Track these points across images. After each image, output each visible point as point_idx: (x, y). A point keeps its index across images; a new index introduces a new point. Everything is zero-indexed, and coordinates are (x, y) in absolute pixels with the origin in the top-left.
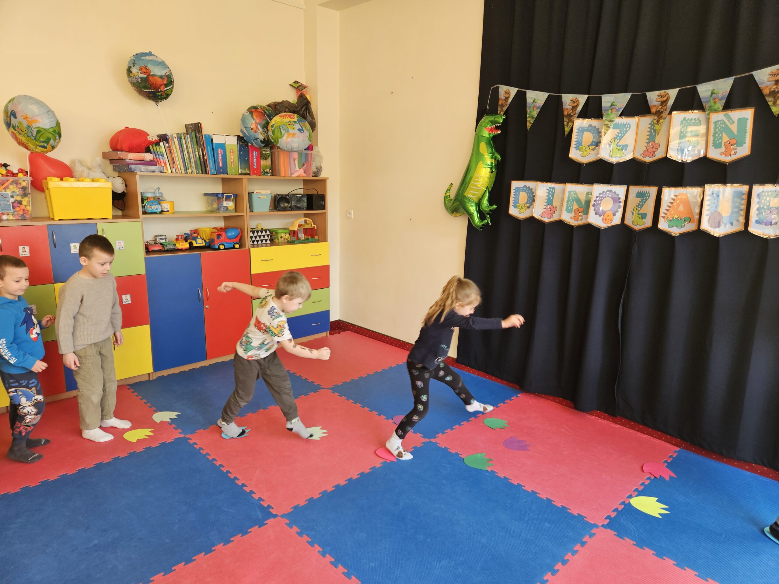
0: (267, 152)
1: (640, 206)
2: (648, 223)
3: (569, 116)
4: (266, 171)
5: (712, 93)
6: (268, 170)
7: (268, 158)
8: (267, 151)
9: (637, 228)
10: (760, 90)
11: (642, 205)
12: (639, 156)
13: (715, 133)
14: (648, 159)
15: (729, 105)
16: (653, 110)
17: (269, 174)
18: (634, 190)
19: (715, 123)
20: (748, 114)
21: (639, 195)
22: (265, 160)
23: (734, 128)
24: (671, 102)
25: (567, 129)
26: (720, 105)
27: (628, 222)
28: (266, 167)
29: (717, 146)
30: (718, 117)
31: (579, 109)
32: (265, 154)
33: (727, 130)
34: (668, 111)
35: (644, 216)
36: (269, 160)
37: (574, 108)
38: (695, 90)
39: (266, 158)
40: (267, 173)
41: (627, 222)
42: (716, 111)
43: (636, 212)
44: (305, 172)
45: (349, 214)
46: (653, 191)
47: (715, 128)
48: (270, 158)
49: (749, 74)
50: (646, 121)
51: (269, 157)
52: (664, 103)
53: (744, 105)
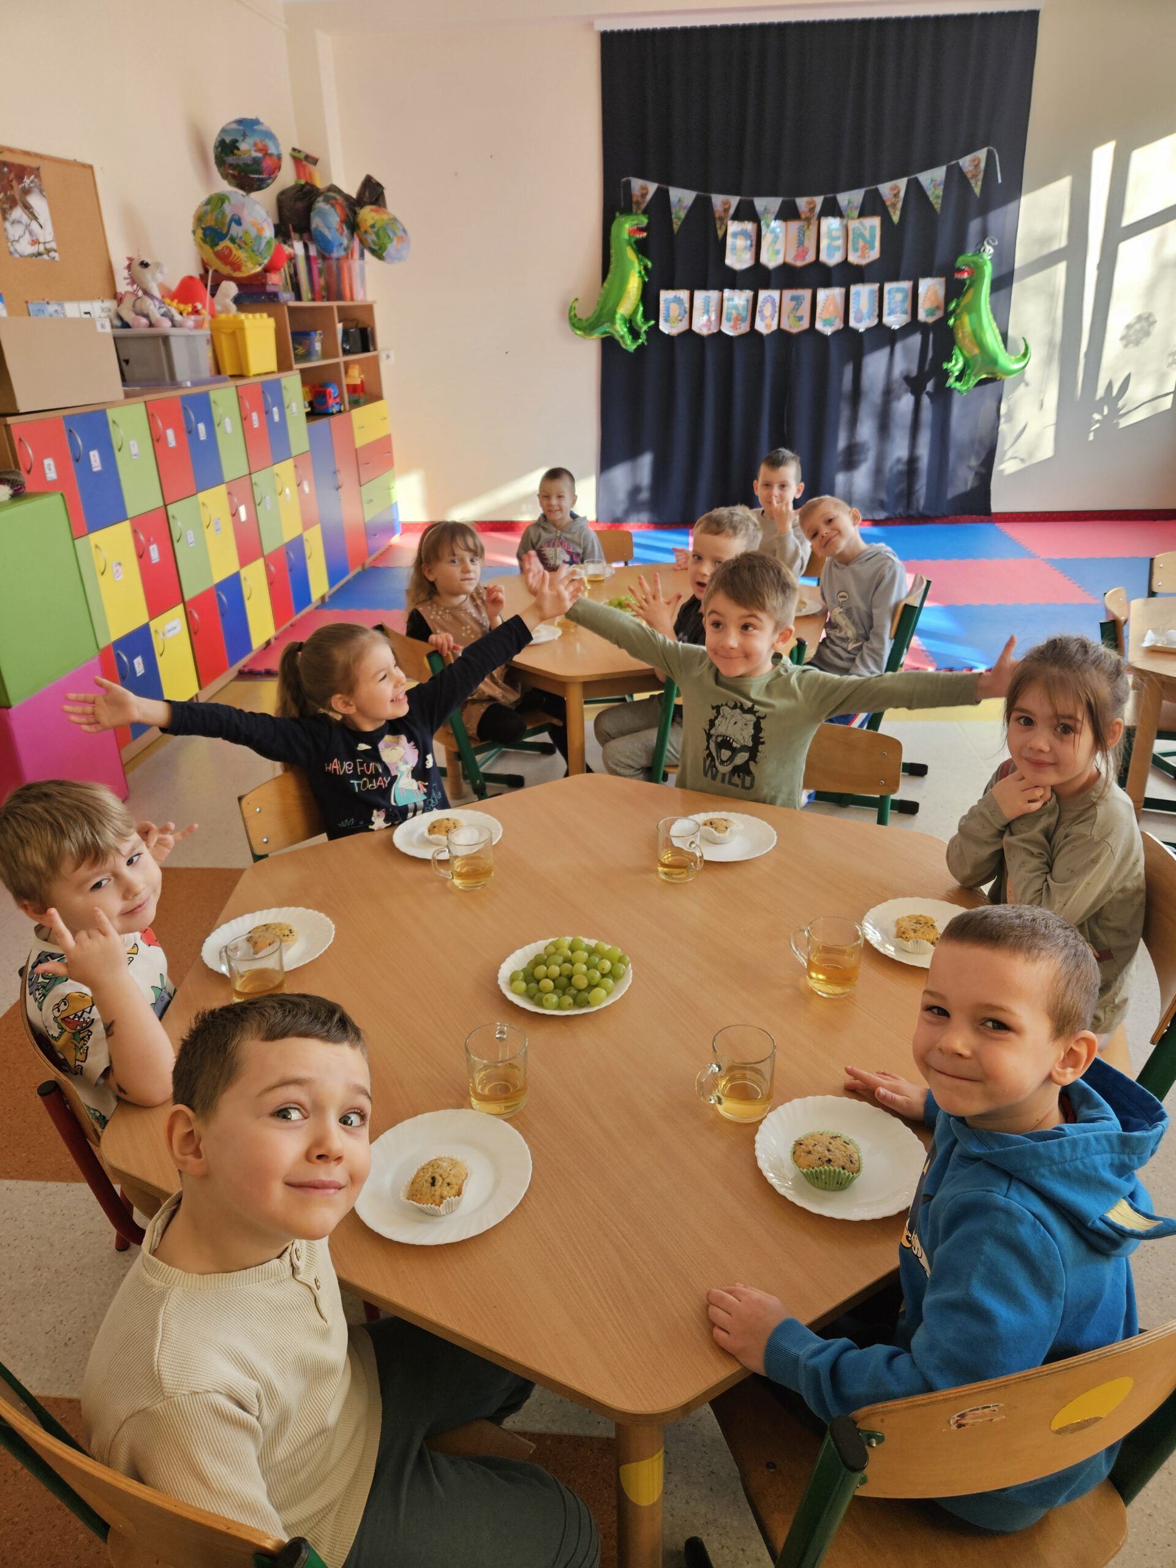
1: (796, 309)
2: (805, 324)
3: (722, 219)
5: (849, 203)
9: (795, 330)
10: (883, 202)
11: (798, 309)
12: (790, 260)
13: (854, 238)
14: (799, 263)
15: (862, 214)
16: (803, 216)
18: (788, 294)
19: (854, 229)
20: (875, 222)
21: (793, 298)
23: (867, 234)
24: (818, 209)
25: (720, 233)
26: (856, 213)
27: (785, 326)
29: (856, 250)
30: (853, 224)
31: (732, 211)
33: (862, 236)
34: (816, 217)
35: (800, 319)
37: (726, 210)
38: (835, 199)
41: (783, 326)
42: (853, 219)
43: (791, 316)
46: (807, 293)
47: (854, 234)
49: (874, 187)
50: (794, 226)
52: (812, 210)
53: (872, 213)
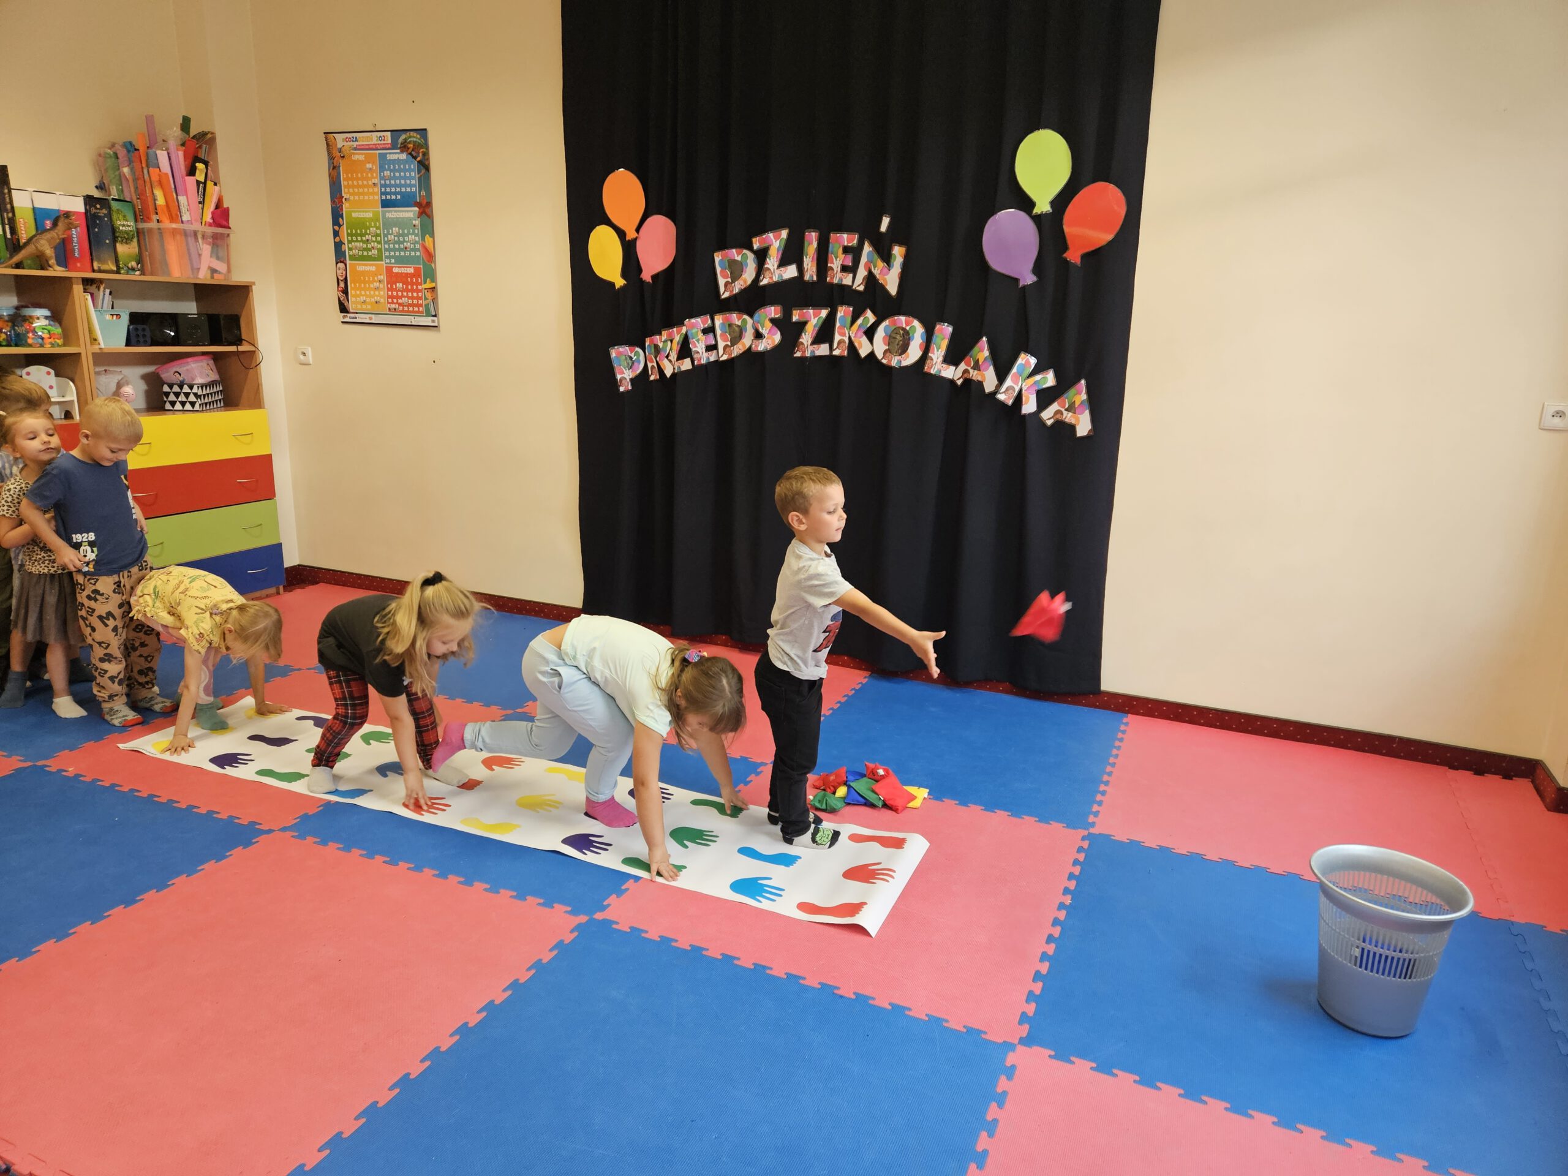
0: (129, 229)
4: (130, 265)
6: (134, 264)
7: (132, 241)
8: (128, 226)
17: (138, 273)
22: (127, 244)
28: (130, 258)
32: (127, 232)
36: (135, 244)
39: (127, 239)
40: (133, 269)
45: (302, 357)
48: (135, 240)
51: (132, 238)
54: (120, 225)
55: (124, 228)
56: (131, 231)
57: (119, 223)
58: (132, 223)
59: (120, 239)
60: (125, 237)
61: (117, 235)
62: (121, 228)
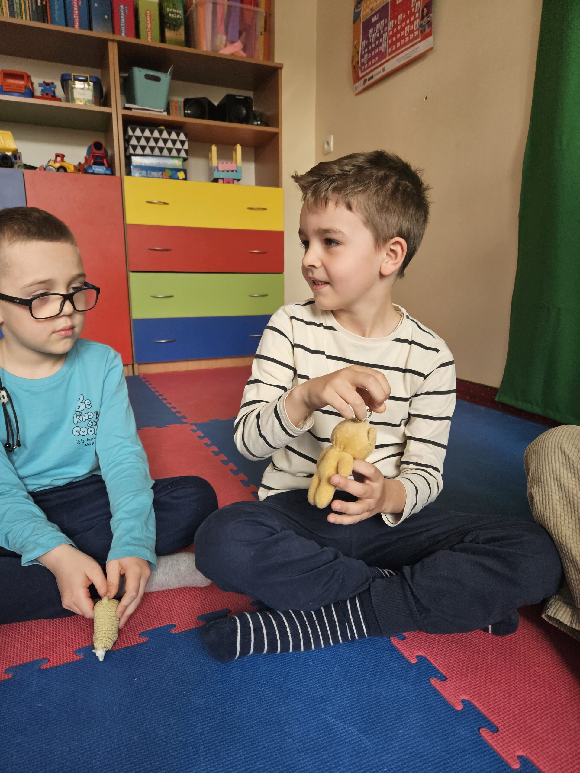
7: (179, 28)
22: (174, 30)
32: (175, 20)
36: (182, 30)
39: (175, 26)
44: (244, 49)
48: (182, 26)
51: (180, 25)
54: (170, 12)
55: (173, 16)
56: (179, 19)
57: (168, 10)
58: (180, 12)
59: (168, 25)
60: (173, 24)
61: (166, 20)
62: (170, 15)
